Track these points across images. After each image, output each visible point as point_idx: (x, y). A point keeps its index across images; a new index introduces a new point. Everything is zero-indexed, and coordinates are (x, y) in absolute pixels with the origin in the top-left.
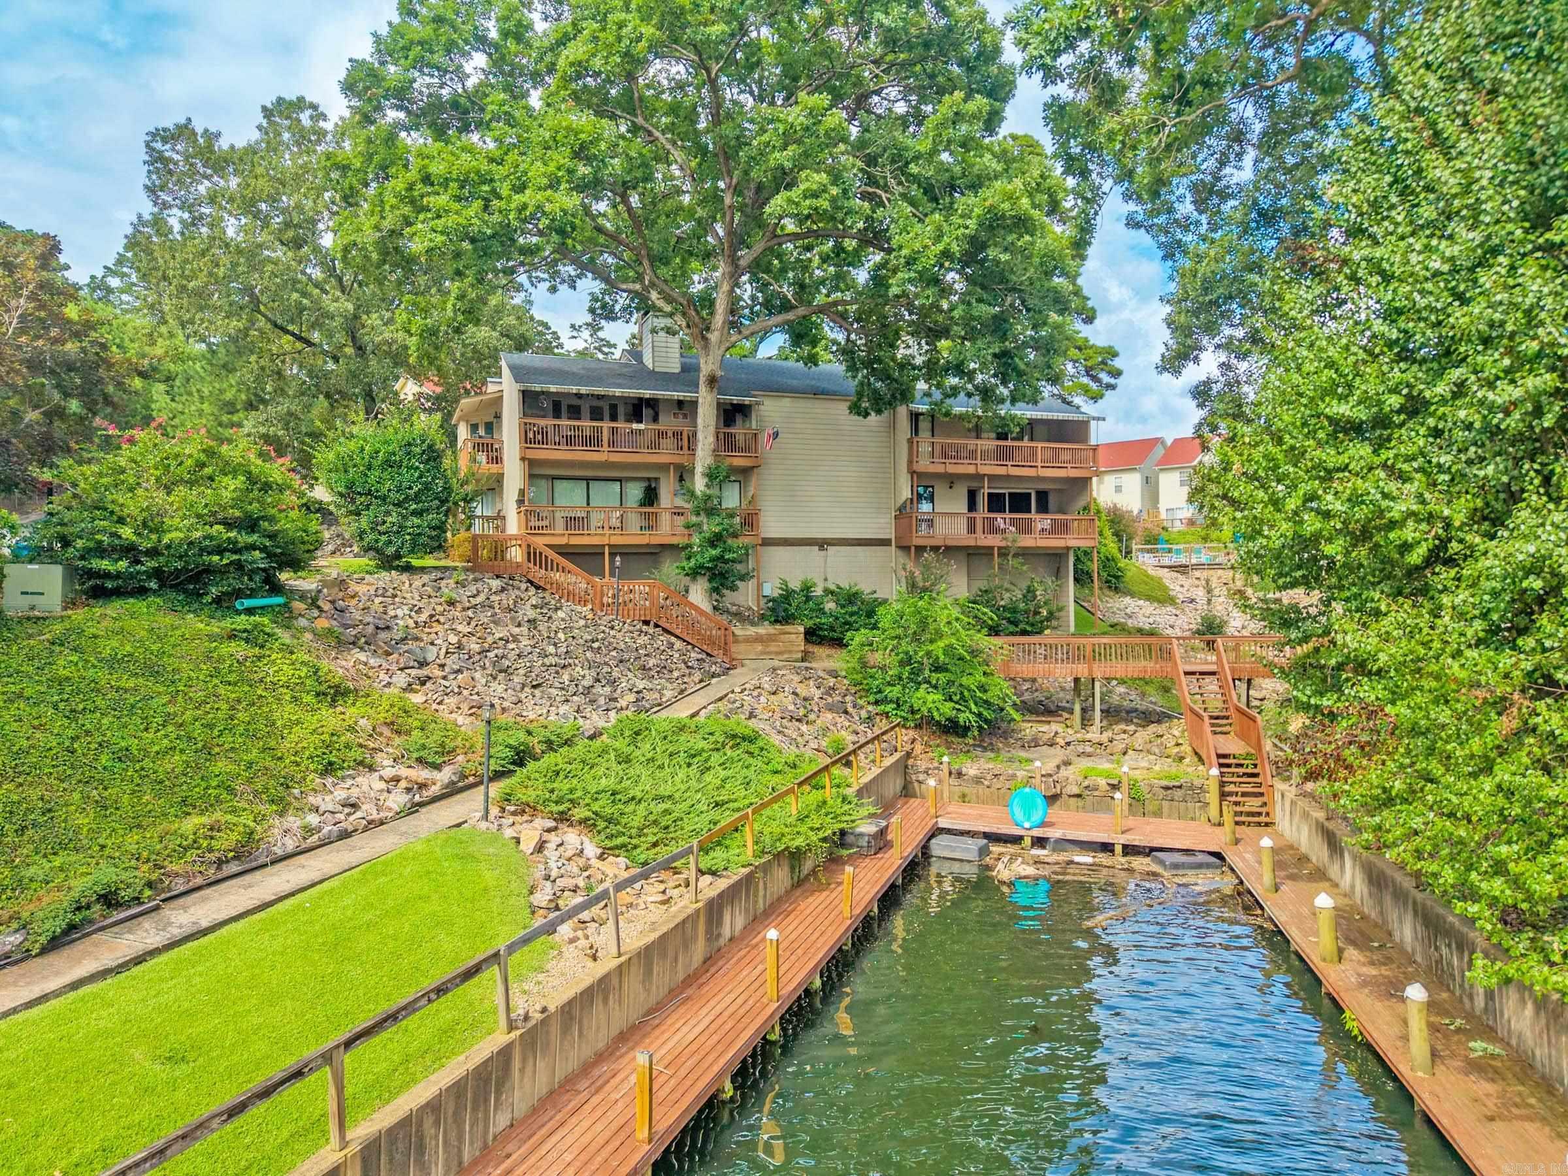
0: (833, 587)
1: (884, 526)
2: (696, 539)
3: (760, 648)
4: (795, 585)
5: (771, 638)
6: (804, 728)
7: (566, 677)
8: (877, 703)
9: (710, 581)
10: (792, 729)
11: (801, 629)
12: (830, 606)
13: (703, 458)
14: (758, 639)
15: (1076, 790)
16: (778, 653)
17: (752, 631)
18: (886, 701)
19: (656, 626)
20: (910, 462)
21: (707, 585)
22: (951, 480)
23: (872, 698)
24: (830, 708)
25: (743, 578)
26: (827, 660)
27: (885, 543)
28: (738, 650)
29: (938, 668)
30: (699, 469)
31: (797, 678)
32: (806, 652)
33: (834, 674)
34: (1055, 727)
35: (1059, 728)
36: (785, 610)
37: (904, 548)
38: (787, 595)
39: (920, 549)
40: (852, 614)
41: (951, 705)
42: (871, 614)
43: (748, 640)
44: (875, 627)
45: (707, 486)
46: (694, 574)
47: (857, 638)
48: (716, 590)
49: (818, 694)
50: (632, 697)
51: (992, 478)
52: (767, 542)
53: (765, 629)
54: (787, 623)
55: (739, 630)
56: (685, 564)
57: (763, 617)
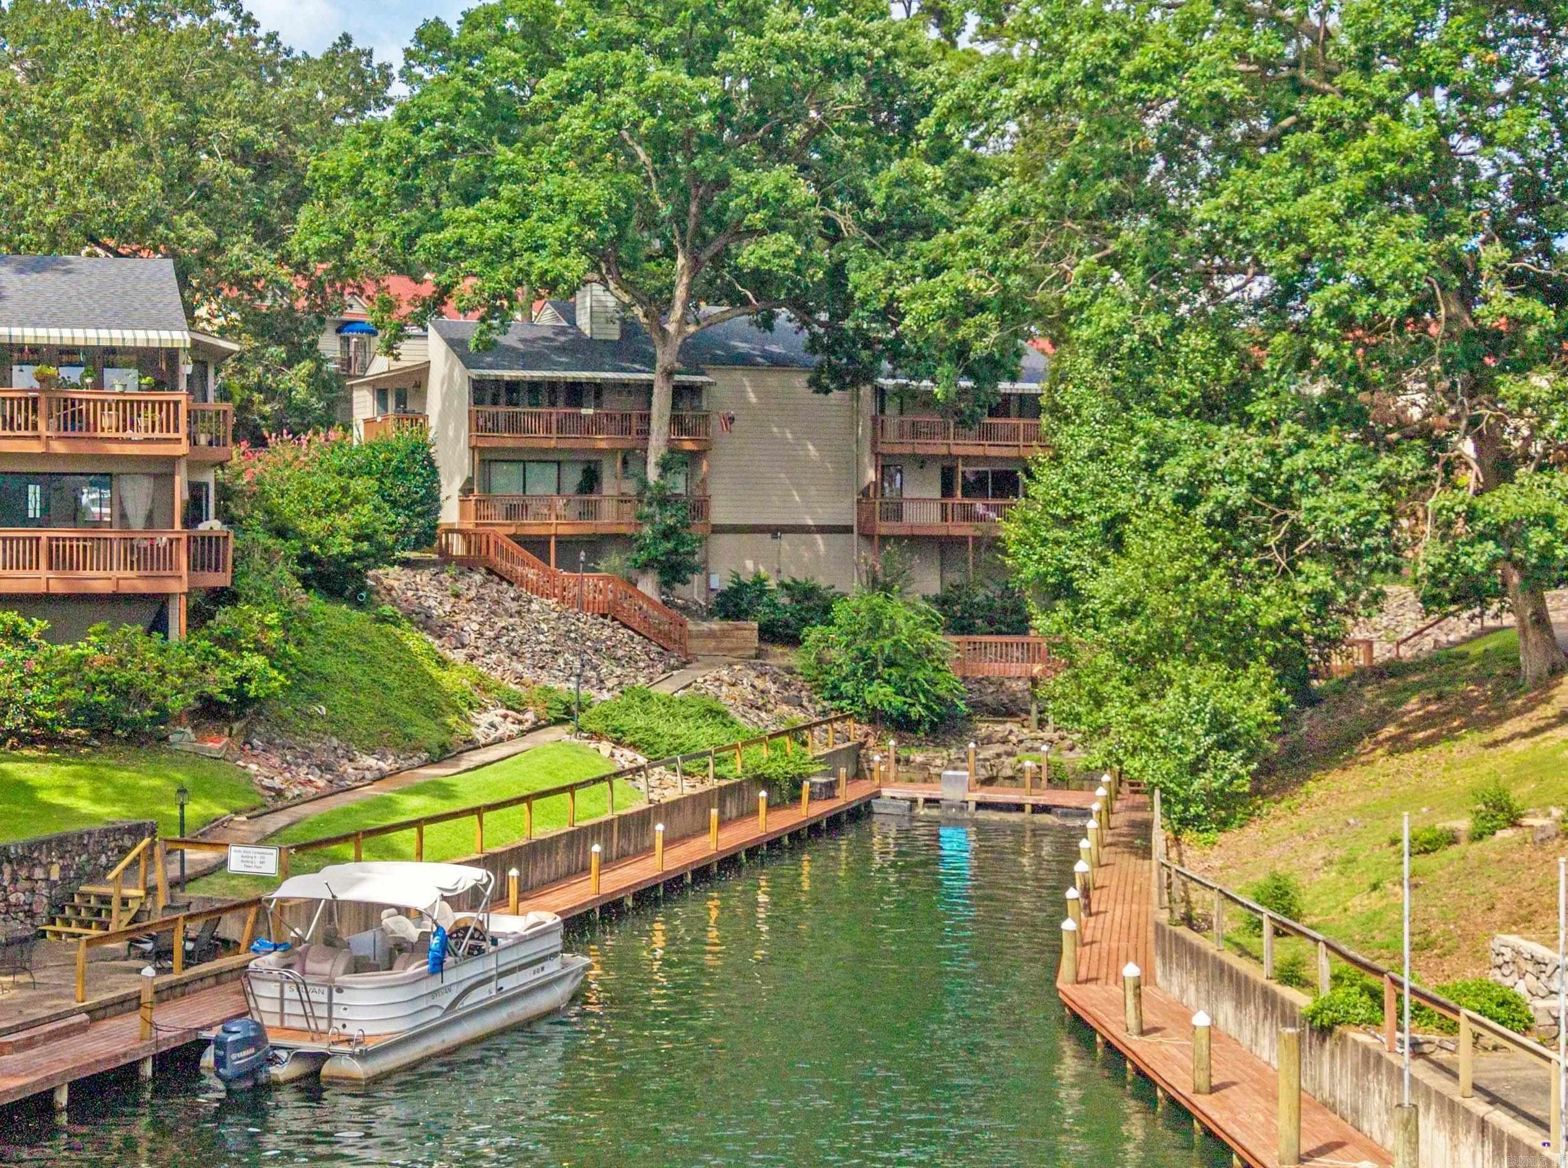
0: (788, 581)
1: (844, 512)
2: (647, 530)
3: (712, 644)
4: (748, 579)
5: (725, 634)
6: (763, 715)
7: (561, 661)
8: (832, 698)
9: (661, 573)
10: (753, 714)
11: (756, 625)
12: (784, 600)
13: (657, 447)
14: (711, 634)
15: (1009, 773)
16: (731, 650)
17: (705, 626)
18: (841, 697)
19: (614, 619)
20: (874, 444)
21: (657, 578)
22: (923, 462)
23: (826, 694)
24: (787, 701)
25: (693, 570)
26: (781, 657)
27: (847, 529)
28: (694, 645)
29: (891, 663)
30: (653, 459)
31: (753, 674)
32: (759, 649)
33: (790, 670)
34: (1009, 726)
35: (1015, 728)
36: (736, 605)
37: (867, 536)
38: (739, 589)
39: (884, 539)
40: (808, 610)
41: (902, 698)
42: (827, 609)
43: (700, 635)
44: (831, 623)
45: (661, 476)
46: (644, 567)
47: (813, 634)
48: (666, 584)
49: (773, 688)
50: (616, 681)
51: (967, 459)
52: (718, 529)
53: (715, 625)
54: (738, 619)
55: (691, 626)
56: (635, 556)
57: (711, 613)
